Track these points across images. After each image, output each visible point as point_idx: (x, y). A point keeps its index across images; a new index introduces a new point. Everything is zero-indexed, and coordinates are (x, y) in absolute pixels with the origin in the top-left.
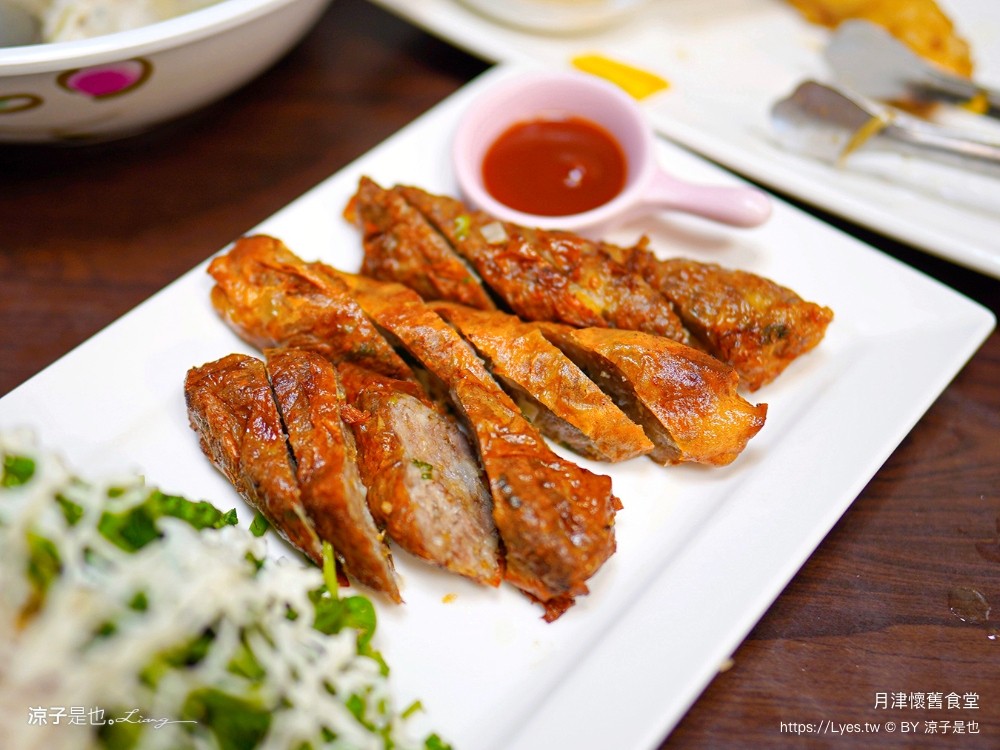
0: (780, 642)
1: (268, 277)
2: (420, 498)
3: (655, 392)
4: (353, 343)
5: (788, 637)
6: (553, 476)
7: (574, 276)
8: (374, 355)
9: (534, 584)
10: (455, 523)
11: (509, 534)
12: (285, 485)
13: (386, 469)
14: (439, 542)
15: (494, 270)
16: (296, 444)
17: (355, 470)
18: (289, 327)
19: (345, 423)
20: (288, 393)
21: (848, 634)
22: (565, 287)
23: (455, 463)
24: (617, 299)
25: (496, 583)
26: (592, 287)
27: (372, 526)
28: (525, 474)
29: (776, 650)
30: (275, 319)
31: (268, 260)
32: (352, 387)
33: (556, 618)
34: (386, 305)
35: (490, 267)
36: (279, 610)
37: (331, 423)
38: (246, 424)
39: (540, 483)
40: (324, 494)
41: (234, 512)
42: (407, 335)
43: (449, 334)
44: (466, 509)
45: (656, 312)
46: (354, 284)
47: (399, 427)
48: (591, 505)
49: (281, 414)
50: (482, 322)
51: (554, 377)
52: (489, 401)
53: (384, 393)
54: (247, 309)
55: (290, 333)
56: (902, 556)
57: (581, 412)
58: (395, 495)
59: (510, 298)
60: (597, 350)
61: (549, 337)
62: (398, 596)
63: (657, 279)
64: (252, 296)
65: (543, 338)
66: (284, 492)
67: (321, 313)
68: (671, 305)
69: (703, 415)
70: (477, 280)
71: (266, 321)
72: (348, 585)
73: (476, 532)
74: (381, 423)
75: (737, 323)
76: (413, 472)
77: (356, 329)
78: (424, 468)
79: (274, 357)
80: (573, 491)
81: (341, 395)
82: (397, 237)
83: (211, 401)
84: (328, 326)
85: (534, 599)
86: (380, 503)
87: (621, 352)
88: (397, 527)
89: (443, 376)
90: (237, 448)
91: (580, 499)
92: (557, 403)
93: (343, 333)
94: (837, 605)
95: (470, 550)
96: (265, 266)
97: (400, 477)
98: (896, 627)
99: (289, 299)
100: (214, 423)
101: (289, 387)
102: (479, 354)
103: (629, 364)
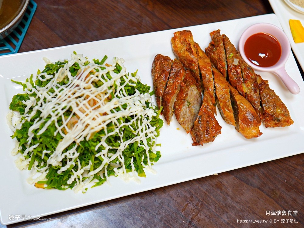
0: (233, 176)
1: (185, 43)
2: (184, 109)
3: (242, 117)
4: (192, 68)
5: (236, 177)
6: (210, 121)
7: (245, 82)
8: (195, 73)
9: (194, 138)
10: (187, 117)
11: (195, 127)
12: (161, 91)
13: (182, 99)
14: (182, 120)
15: (230, 70)
16: (169, 84)
17: (176, 96)
18: (182, 56)
19: (180, 85)
20: (173, 73)
21: (247, 184)
22: (242, 83)
23: (196, 105)
24: (251, 92)
25: (188, 132)
26: (247, 86)
27: (173, 108)
28: (205, 118)
29: (231, 177)
30: (181, 53)
31: (187, 39)
32: (187, 77)
33: (194, 145)
34: (204, 64)
35: (230, 68)
36: (146, 116)
37: (177, 85)
38: (162, 74)
39: (207, 121)
40: (167, 98)
41: (150, 87)
42: (203, 74)
43: (212, 79)
44: (191, 116)
45: (256, 100)
46: (201, 54)
47: (189, 92)
48: (213, 131)
49: (169, 76)
50: (220, 80)
51: (225, 101)
52: (209, 98)
53: (191, 83)
54: (176, 47)
55: (182, 58)
56: (270, 177)
57: (226, 111)
58: (180, 106)
59: (230, 78)
60: (237, 102)
61: (231, 92)
62: (169, 123)
63: (262, 93)
64: (179, 45)
65: (229, 92)
66: (161, 92)
67: (190, 58)
68: (261, 100)
69: (248, 128)
70: (226, 69)
71: (179, 52)
72: (162, 115)
73: (190, 121)
74: (187, 89)
75: (271, 113)
76: (186, 103)
77: (195, 66)
78: (189, 103)
79: (175, 62)
80: (213, 126)
81: (183, 79)
82: (216, 49)
83: (158, 65)
84: (190, 62)
85: (193, 140)
86: (176, 106)
87: (241, 105)
88: (176, 112)
89: (205, 86)
90: (157, 77)
91: (212, 129)
92: (223, 106)
93: (192, 65)
94: (249, 177)
95: (187, 124)
96: (185, 40)
97: (183, 103)
98: (257, 189)
99: (186, 51)
100: (156, 70)
101: (174, 71)
102: (215, 87)
103: (241, 109)
